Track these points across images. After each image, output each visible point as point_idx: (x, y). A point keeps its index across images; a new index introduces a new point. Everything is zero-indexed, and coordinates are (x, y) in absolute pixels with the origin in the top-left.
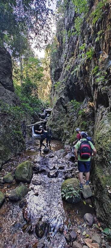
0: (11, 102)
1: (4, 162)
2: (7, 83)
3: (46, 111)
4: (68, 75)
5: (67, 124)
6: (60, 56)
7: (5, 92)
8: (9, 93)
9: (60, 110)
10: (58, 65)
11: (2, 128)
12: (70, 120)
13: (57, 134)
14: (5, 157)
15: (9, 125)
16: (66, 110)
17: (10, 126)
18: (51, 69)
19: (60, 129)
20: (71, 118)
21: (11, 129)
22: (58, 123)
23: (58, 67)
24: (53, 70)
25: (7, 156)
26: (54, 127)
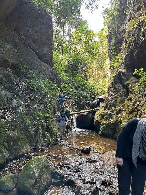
0: (46, 78)
1: (12, 157)
2: (44, 54)
3: (98, 98)
4: (131, 35)
5: (128, 111)
6: (123, 21)
7: (40, 65)
8: (45, 67)
9: (118, 91)
10: (119, 33)
11: (21, 106)
12: (134, 105)
13: (111, 129)
14: (15, 150)
15: (33, 104)
16: (128, 89)
17: (36, 106)
18: (109, 41)
19: (117, 120)
20: (136, 102)
21: (36, 109)
22: (112, 112)
23: (119, 37)
24: (112, 42)
25: (20, 149)
26: (106, 117)
